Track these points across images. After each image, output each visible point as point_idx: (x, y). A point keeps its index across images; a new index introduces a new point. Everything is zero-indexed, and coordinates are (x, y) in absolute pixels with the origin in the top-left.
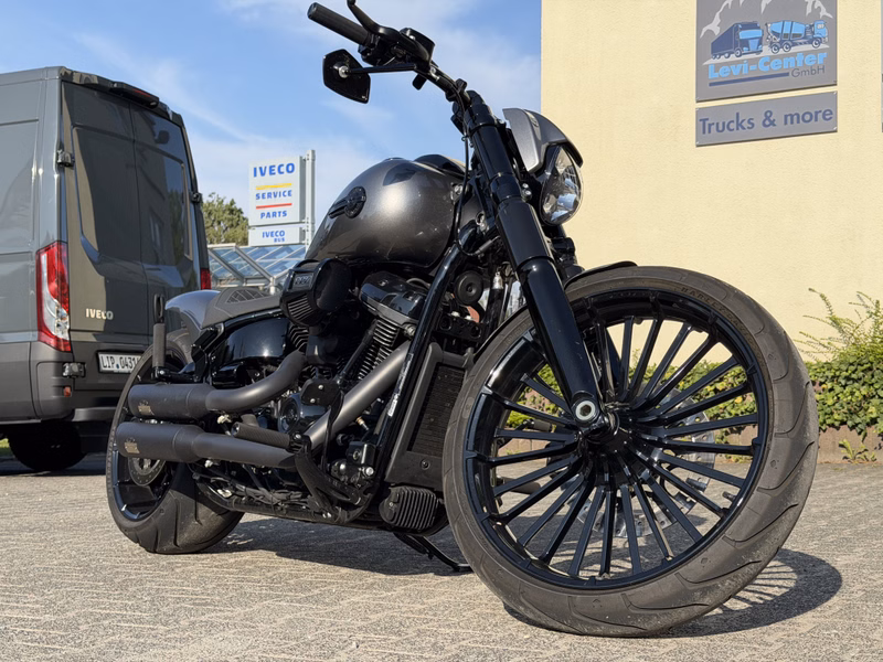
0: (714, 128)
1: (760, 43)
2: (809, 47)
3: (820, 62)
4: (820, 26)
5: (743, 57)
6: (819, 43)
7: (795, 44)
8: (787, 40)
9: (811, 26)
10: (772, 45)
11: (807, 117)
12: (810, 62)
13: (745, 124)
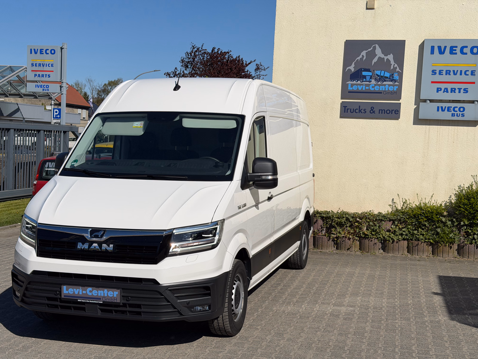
0: (349, 111)
1: (371, 78)
2: (391, 83)
3: (395, 90)
4: (396, 75)
5: (363, 83)
6: (395, 82)
7: (385, 81)
8: (382, 79)
9: (393, 74)
10: (376, 80)
11: (388, 112)
12: (391, 89)
13: (362, 111)
